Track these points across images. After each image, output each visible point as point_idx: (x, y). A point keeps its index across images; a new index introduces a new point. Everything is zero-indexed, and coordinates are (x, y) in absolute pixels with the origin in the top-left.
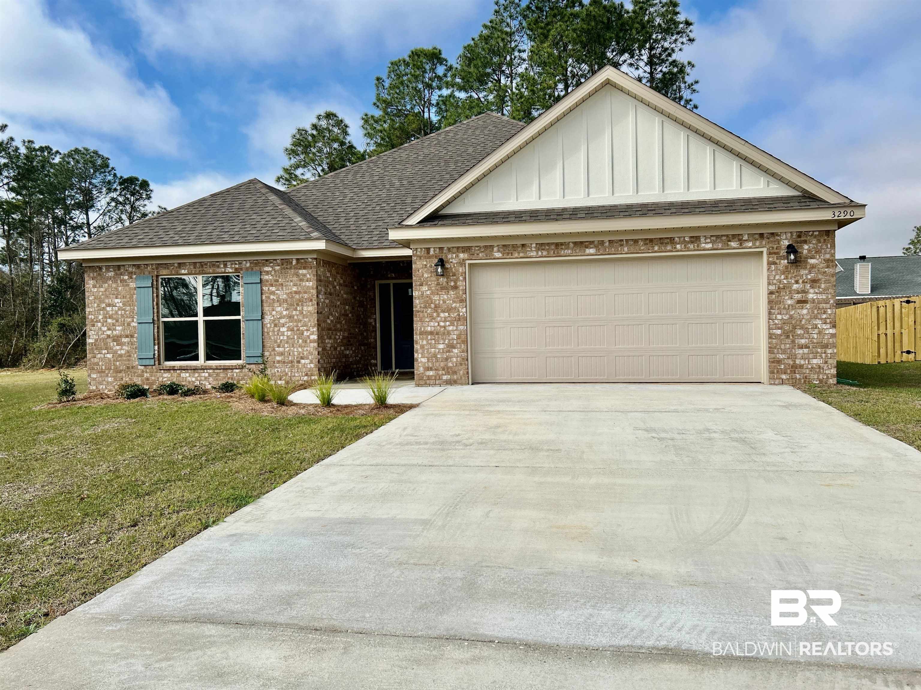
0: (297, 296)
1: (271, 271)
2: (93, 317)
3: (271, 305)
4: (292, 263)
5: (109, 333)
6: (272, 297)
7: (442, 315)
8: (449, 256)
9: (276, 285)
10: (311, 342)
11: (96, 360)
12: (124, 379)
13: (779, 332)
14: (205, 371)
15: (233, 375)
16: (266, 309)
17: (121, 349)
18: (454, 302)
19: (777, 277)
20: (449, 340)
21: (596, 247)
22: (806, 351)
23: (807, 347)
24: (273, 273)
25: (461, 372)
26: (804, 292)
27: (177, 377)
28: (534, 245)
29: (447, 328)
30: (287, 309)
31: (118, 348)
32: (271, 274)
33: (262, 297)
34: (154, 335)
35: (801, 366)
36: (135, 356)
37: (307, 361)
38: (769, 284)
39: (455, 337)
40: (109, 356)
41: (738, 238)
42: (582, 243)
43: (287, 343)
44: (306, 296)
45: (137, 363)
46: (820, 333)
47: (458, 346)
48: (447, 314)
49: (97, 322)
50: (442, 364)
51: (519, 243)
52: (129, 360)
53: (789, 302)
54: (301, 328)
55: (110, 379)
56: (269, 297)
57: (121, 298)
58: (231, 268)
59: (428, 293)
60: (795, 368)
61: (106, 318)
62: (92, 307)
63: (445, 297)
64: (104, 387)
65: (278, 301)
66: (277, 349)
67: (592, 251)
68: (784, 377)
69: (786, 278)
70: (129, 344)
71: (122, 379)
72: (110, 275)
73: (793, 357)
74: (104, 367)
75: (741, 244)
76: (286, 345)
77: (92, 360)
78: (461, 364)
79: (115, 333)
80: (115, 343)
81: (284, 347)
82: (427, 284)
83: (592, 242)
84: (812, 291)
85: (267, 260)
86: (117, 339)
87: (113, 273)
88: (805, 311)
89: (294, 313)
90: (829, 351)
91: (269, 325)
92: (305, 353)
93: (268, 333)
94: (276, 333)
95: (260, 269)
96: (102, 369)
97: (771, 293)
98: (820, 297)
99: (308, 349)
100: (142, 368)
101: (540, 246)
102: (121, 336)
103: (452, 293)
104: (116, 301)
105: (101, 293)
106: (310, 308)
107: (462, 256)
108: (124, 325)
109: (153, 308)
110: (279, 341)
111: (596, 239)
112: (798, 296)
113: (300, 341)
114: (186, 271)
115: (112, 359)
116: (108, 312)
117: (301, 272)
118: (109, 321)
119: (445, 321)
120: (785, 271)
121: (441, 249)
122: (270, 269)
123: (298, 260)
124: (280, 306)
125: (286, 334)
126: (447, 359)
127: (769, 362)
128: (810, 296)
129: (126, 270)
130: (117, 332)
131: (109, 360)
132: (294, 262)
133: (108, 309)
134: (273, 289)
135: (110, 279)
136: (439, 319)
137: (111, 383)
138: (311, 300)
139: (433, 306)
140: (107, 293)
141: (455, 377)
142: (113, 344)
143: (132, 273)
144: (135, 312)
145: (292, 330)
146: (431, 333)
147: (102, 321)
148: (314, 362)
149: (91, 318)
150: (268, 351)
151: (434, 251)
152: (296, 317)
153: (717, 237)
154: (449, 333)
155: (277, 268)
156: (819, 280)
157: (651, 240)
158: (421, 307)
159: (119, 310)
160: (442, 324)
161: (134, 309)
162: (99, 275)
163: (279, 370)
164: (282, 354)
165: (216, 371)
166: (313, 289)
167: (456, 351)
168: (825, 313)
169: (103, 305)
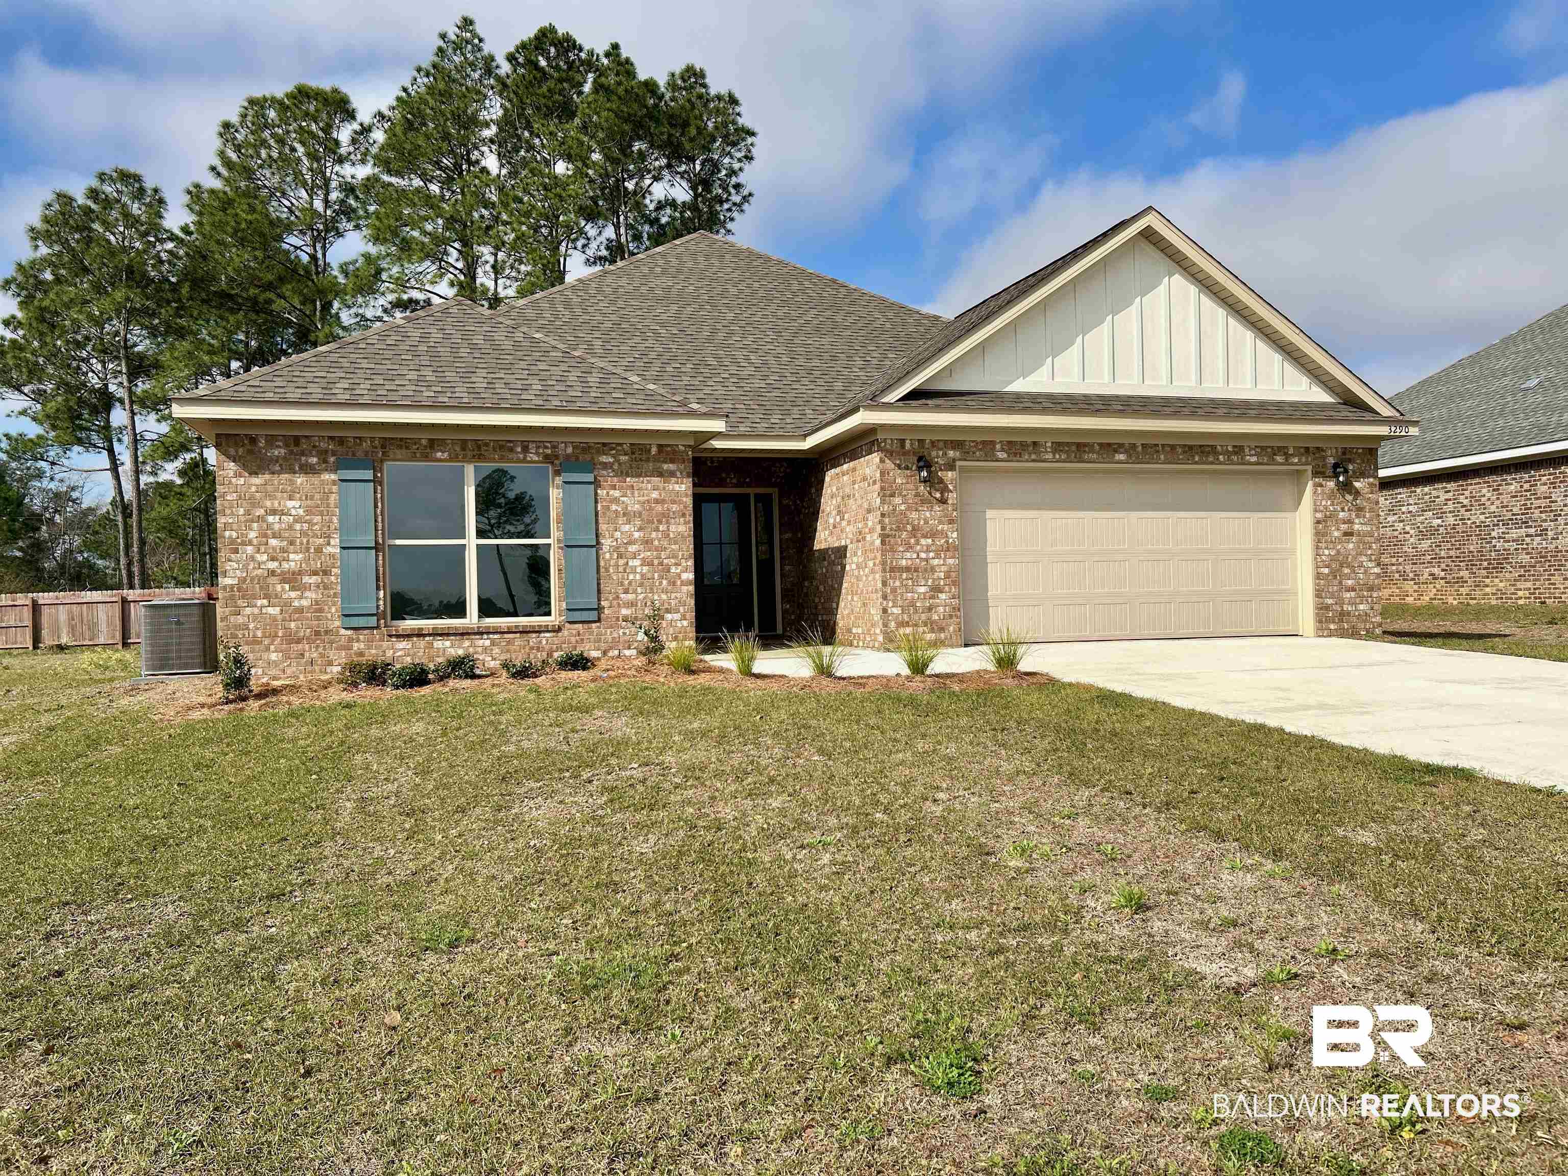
0: (659, 508)
1: (613, 464)
2: (234, 534)
3: (613, 521)
4: (650, 450)
5: (273, 565)
6: (614, 507)
7: (923, 541)
8: (934, 453)
9: (621, 488)
10: (683, 583)
11: (240, 619)
12: (307, 655)
13: (1326, 571)
14: (485, 636)
15: (540, 642)
16: (603, 527)
17: (301, 597)
18: (940, 522)
19: (1324, 503)
20: (934, 580)
21: (1126, 452)
22: (1353, 594)
23: (1354, 590)
24: (616, 467)
25: (951, 629)
26: (1350, 522)
27: (425, 648)
28: (1049, 444)
29: (931, 562)
30: (640, 529)
31: (293, 594)
32: (611, 468)
33: (596, 507)
34: (377, 570)
35: (1349, 613)
36: (333, 610)
37: (677, 616)
38: (1316, 511)
39: (942, 575)
40: (274, 611)
41: (1282, 450)
42: (1109, 445)
43: (641, 585)
44: (675, 507)
45: (337, 623)
46: (1365, 572)
47: (947, 588)
48: (930, 541)
49: (244, 544)
50: (924, 617)
51: (1029, 439)
52: (318, 619)
53: (1336, 534)
54: (665, 561)
55: (274, 656)
56: (608, 508)
57: (300, 499)
58: (537, 454)
59: (903, 507)
60: (1343, 614)
61: (265, 536)
62: (232, 514)
63: (928, 514)
64: (260, 671)
65: (624, 514)
66: (622, 596)
67: (1122, 457)
68: (1332, 627)
69: (1332, 505)
70: (318, 587)
71: (302, 655)
72: (276, 453)
73: (1340, 601)
74: (259, 634)
75: (1287, 460)
76: (639, 590)
77: (232, 619)
78: (951, 616)
79: (285, 565)
80: (287, 587)
81: (635, 592)
82: (900, 494)
83: (1121, 445)
84: (1357, 521)
85: (604, 444)
86: (292, 579)
87: (283, 451)
88: (1351, 546)
89: (654, 535)
90: (1375, 595)
91: (608, 556)
92: (673, 602)
93: (607, 570)
94: (621, 569)
95: (593, 459)
96: (254, 636)
97: (1318, 522)
98: (1365, 528)
99: (678, 595)
100: (349, 632)
101: (1058, 447)
102: (300, 573)
103: (937, 508)
104: (290, 504)
105: (253, 489)
106: (682, 528)
107: (951, 453)
108: (308, 550)
109: (376, 521)
110: (626, 582)
111: (1126, 441)
112: (1344, 527)
113: (665, 582)
114: (446, 455)
115: (280, 617)
116: (269, 526)
117: (665, 466)
118: (273, 542)
119: (928, 551)
120: (1331, 496)
121: (921, 441)
122: (611, 460)
123: (660, 447)
124: (628, 522)
125: (639, 570)
126: (930, 609)
127: (1317, 608)
128: (1356, 527)
129: (314, 446)
130: (293, 564)
131: (274, 619)
132: (654, 450)
133: (270, 519)
134: (617, 493)
135: (277, 461)
136: (918, 547)
137: (276, 664)
138: (684, 515)
139: (909, 528)
140: (269, 488)
141: (942, 635)
142: (283, 589)
143: (326, 452)
144: (333, 527)
145: (650, 564)
146: (907, 569)
147: (255, 542)
148: (688, 616)
149: (230, 537)
150: (607, 600)
151: (912, 444)
152: (656, 543)
153: (1262, 448)
154: (933, 570)
155: (623, 458)
156: (1364, 507)
157: (1191, 448)
158: (891, 529)
159: (296, 521)
160: (923, 555)
161: (331, 521)
162: (250, 452)
163: (627, 631)
164: (632, 604)
165: (506, 636)
166: (687, 495)
167: (943, 596)
168: (1370, 548)
169: (261, 512)
